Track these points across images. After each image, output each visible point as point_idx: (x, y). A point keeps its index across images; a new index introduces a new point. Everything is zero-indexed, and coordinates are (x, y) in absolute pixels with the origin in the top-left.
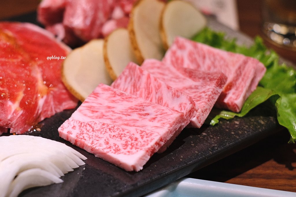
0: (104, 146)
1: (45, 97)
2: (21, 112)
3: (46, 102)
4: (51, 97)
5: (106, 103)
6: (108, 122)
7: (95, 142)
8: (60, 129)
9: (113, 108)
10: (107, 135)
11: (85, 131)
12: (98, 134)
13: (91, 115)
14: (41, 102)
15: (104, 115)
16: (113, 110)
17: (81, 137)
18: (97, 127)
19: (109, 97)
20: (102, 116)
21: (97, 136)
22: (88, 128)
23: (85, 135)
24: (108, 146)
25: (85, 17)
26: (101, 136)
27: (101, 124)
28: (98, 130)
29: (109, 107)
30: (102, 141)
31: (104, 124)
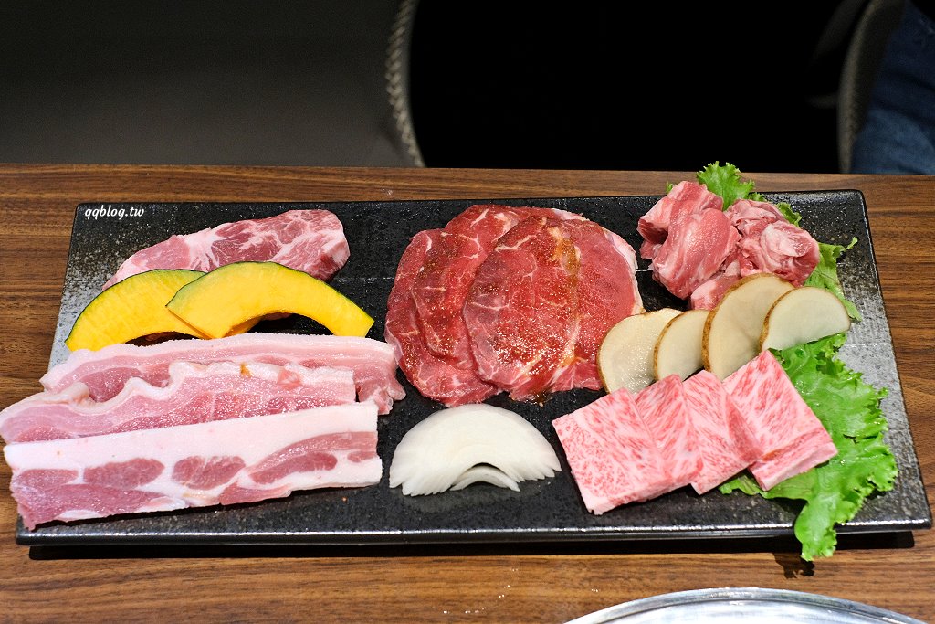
0: (580, 470)
1: (567, 367)
2: (528, 379)
3: (566, 374)
4: (574, 368)
5: (614, 418)
6: (602, 441)
7: (576, 459)
8: (554, 422)
9: (616, 427)
10: (591, 458)
11: (575, 440)
12: (584, 450)
13: (592, 422)
14: (559, 373)
15: (602, 431)
16: (615, 429)
17: (567, 444)
18: (589, 441)
19: (621, 411)
20: (599, 431)
21: (581, 453)
22: (581, 437)
23: (572, 444)
24: (583, 471)
25: (678, 268)
26: (585, 455)
27: (594, 440)
28: (587, 446)
29: (613, 424)
30: (582, 462)
31: (596, 442)
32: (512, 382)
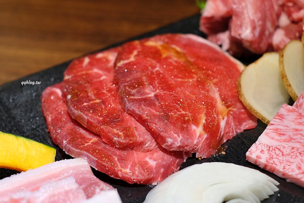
0: (297, 171)
1: (226, 118)
2: (205, 136)
3: (227, 123)
4: (231, 117)
5: (293, 126)
6: (297, 145)
7: (287, 167)
8: (248, 154)
9: (301, 130)
10: (298, 160)
11: (275, 156)
12: (288, 158)
13: (279, 138)
14: (223, 124)
15: (292, 139)
16: (301, 132)
17: (271, 162)
18: (287, 151)
19: (296, 119)
20: (291, 139)
21: (288, 161)
22: (278, 152)
23: (274, 160)
24: (301, 172)
25: (254, 28)
26: (292, 160)
27: (290, 148)
28: (288, 155)
29: (297, 130)
30: (294, 166)
31: (293, 148)
32: (195, 142)
